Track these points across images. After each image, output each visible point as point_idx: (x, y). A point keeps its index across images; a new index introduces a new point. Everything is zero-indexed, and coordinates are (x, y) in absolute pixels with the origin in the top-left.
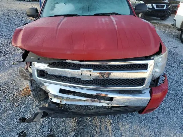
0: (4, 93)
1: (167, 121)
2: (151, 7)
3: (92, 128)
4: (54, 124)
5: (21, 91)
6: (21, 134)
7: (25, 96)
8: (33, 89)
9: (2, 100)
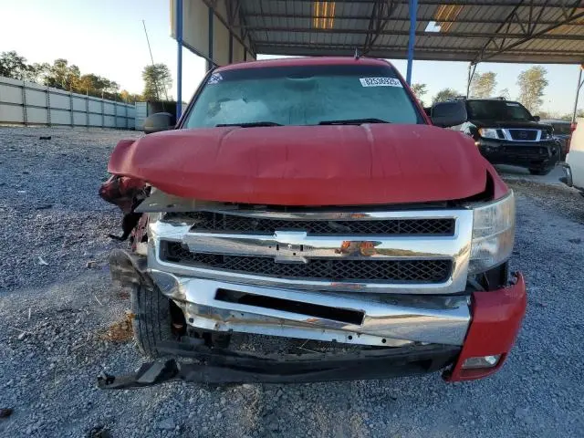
0: (58, 332)
1: (542, 426)
2: (497, 137)
3: (307, 432)
4: (193, 413)
5: (104, 331)
6: (94, 433)
7: (116, 343)
8: (143, 312)
9: (49, 348)
